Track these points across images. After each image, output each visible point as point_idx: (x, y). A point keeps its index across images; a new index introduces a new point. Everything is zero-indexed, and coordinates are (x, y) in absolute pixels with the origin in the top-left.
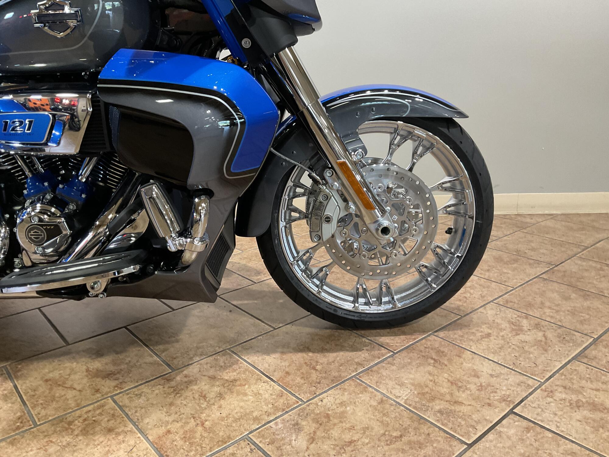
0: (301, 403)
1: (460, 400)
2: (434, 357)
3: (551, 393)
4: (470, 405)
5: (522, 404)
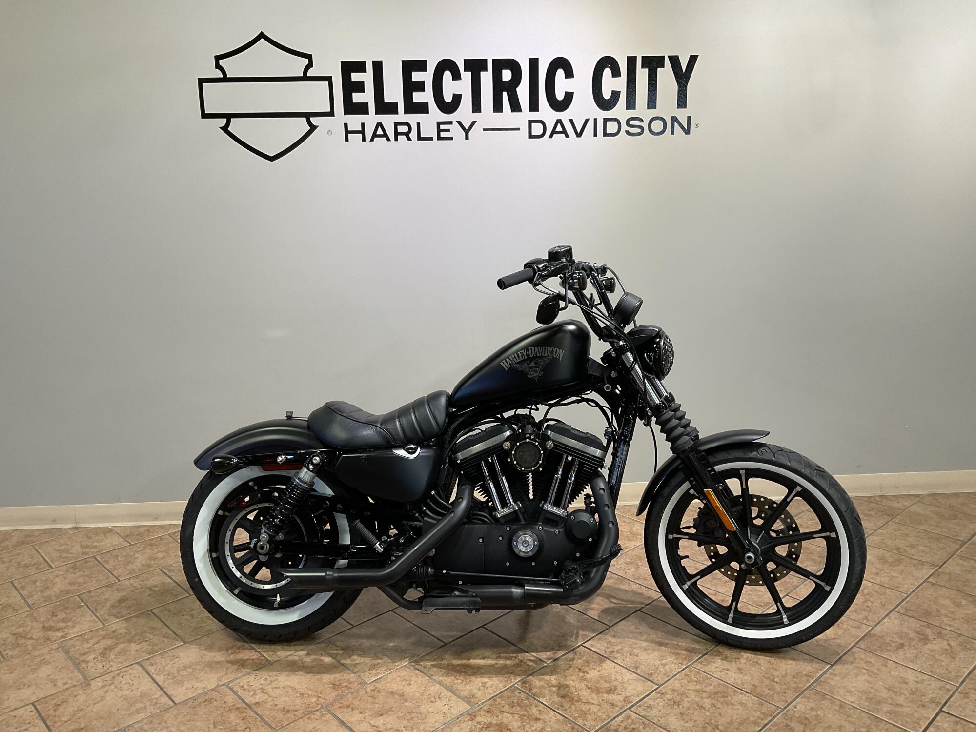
0: (780, 710)
1: (900, 702)
2: (866, 667)
3: (966, 695)
4: (909, 706)
5: (948, 704)
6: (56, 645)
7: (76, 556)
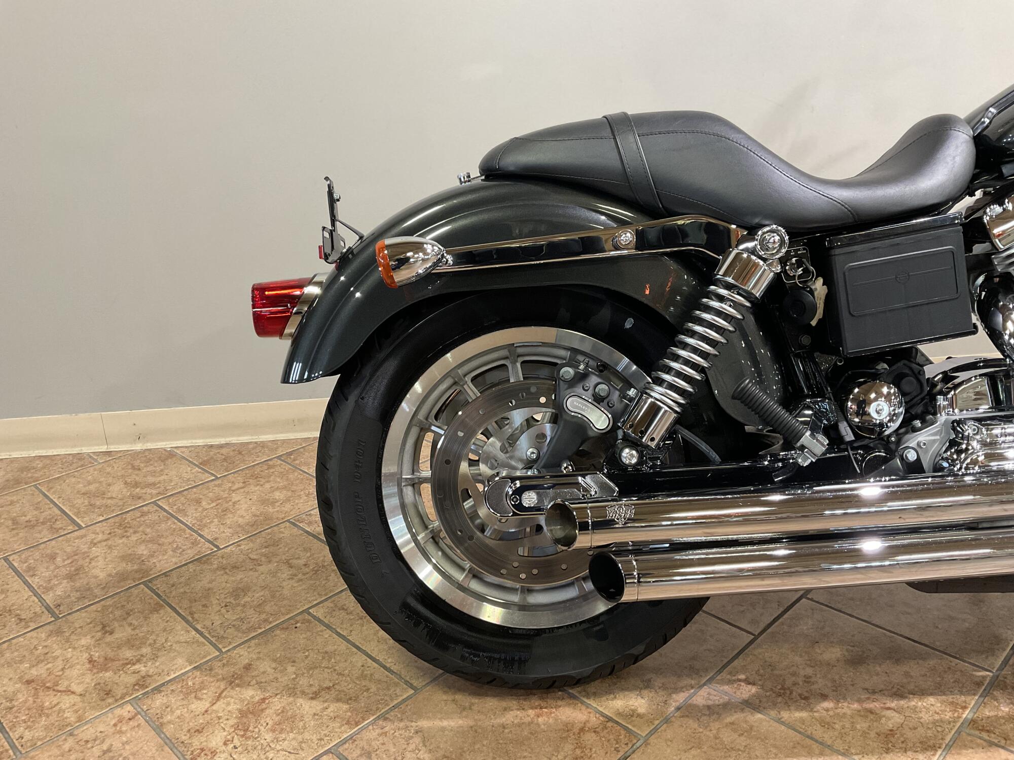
6: (129, 707)
7: (121, 503)
